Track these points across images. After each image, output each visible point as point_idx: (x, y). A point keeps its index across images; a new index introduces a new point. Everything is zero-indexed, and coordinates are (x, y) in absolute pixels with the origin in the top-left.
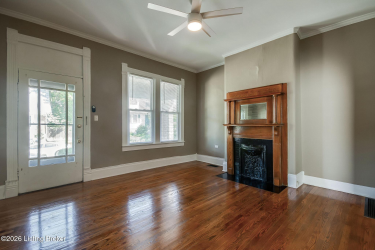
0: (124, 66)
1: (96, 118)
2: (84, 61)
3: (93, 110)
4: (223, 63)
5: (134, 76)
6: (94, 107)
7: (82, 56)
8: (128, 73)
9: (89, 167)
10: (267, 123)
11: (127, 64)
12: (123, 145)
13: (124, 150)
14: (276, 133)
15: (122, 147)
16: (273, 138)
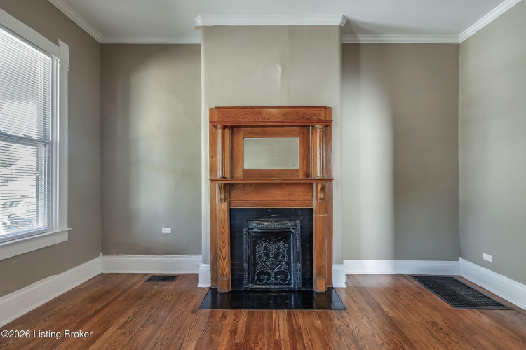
4: (197, 39)
10: (301, 176)
14: (321, 196)
16: (315, 206)
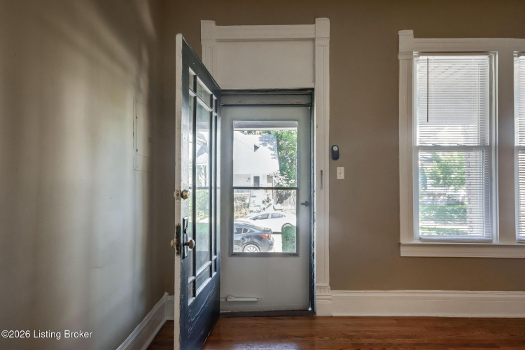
0: (406, 37)
1: (341, 173)
2: (316, 48)
3: (335, 156)
5: (430, 57)
6: (335, 149)
7: (313, 40)
8: (415, 53)
9: (327, 284)
11: (411, 32)
12: (403, 241)
13: (404, 252)
15: (399, 244)
